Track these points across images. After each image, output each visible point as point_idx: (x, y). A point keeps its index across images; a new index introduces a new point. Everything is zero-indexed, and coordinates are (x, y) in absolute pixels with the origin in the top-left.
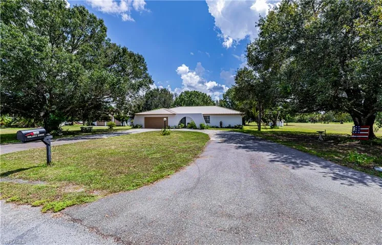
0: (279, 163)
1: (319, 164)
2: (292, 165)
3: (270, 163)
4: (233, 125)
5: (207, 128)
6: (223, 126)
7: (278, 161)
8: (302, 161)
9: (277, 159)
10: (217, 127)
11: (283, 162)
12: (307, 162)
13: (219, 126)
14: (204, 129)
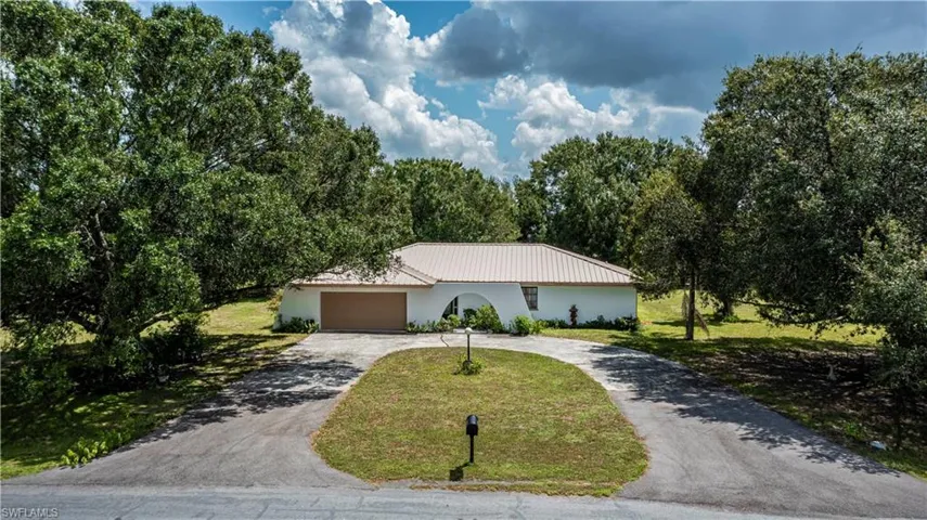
0: (752, 441)
1: (801, 440)
2: (768, 444)
3: (742, 442)
4: (609, 317)
5: (537, 331)
6: (581, 320)
7: (752, 439)
8: (782, 438)
9: (751, 436)
10: (562, 325)
11: (759, 439)
12: (788, 439)
13: (570, 323)
14: (527, 333)
